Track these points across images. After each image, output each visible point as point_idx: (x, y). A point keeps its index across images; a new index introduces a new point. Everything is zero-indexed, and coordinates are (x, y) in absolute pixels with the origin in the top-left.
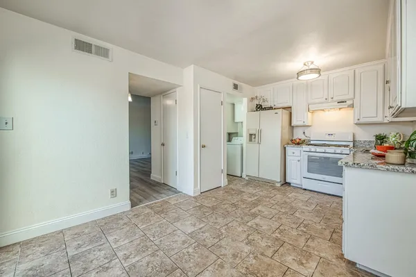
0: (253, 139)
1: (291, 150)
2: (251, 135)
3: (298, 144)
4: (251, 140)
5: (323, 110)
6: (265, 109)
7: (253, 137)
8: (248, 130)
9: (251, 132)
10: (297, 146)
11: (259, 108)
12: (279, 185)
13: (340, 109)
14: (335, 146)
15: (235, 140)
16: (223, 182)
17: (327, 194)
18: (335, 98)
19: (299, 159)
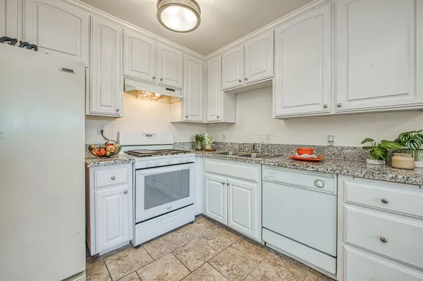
3: (110, 155)
17: (174, 230)
18: (165, 82)
19: (125, 187)
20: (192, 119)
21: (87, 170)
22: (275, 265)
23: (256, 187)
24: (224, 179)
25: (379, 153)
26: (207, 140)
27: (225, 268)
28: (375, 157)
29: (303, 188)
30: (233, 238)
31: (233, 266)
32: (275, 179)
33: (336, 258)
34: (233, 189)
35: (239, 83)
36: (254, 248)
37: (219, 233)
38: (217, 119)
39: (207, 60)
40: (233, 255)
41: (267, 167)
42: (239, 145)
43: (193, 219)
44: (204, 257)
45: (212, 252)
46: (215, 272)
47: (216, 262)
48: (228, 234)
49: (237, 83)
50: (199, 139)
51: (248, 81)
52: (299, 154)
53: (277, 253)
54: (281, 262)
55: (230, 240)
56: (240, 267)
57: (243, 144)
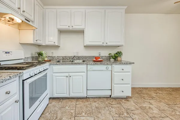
22: (95, 102)
23: (85, 74)
25: (114, 57)
27: (84, 114)
28: (113, 58)
29: (102, 70)
30: (74, 101)
31: (85, 111)
32: (93, 69)
33: (111, 90)
34: (72, 78)
35: (68, 27)
36: (84, 100)
37: (66, 102)
38: (53, 43)
40: (81, 107)
41: (90, 65)
42: (63, 57)
44: (72, 115)
45: (72, 111)
46: (82, 118)
47: (78, 114)
48: (70, 101)
50: (40, 54)
51: (73, 27)
52: (96, 59)
53: (92, 98)
54: (95, 100)
55: (74, 102)
56: (87, 110)
57: (65, 57)
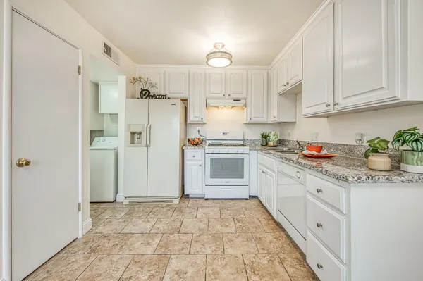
0: (136, 140)
1: (190, 152)
2: (133, 134)
3: (197, 144)
4: (132, 142)
5: (217, 107)
6: (155, 97)
7: (136, 136)
8: (129, 126)
9: (133, 130)
10: (196, 147)
11: (145, 94)
12: (176, 201)
13: (233, 107)
14: (231, 145)
15: (100, 143)
16: (82, 224)
17: (230, 199)
18: (232, 96)
19: (200, 163)
20: (254, 120)
21: (183, 151)
24: (265, 169)
26: (272, 137)
27: (240, 224)
31: (246, 225)
37: (259, 210)
39: (270, 69)
40: (253, 222)
43: (248, 197)
45: (242, 216)
49: (283, 88)
50: (265, 136)
55: (262, 216)
56: (250, 228)
